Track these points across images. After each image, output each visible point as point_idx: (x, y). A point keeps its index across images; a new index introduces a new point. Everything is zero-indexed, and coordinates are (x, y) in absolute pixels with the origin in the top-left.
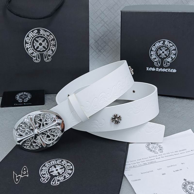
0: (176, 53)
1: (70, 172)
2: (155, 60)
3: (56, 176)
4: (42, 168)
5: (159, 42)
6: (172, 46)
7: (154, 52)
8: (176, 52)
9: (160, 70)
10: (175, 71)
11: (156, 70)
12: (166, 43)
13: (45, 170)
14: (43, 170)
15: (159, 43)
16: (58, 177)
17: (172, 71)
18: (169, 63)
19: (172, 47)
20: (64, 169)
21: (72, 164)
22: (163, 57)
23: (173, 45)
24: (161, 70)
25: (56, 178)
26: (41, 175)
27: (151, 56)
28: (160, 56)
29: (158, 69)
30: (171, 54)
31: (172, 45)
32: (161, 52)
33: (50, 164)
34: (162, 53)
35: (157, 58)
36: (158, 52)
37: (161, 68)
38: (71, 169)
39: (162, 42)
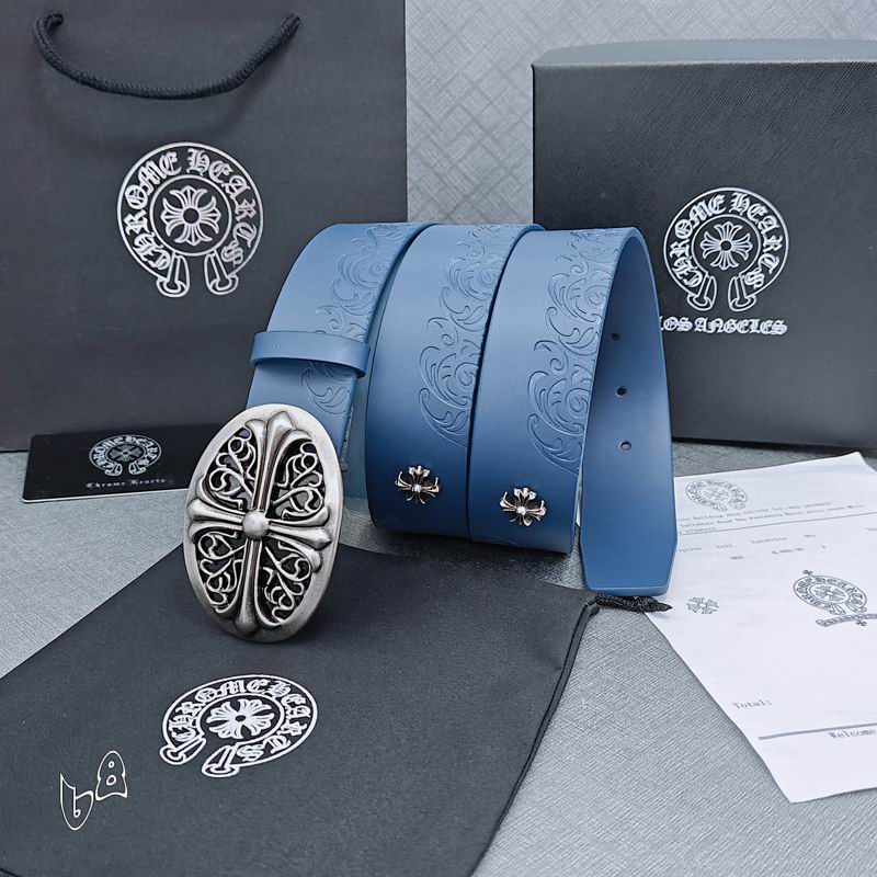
0: (782, 250)
1: (296, 729)
2: (692, 283)
3: (231, 741)
4: (179, 705)
5: (707, 200)
6: (765, 215)
7: (684, 245)
8: (783, 242)
9: (713, 325)
10: (779, 328)
11: (697, 329)
12: (737, 204)
13: (190, 714)
14: (180, 713)
15: (707, 204)
16: (238, 744)
17: (770, 329)
18: (753, 296)
19: (767, 220)
20: (272, 716)
21: (312, 699)
22: (724, 268)
23: (771, 213)
24: (717, 325)
25: (228, 748)
26: (169, 733)
27: (672, 266)
28: (712, 264)
29: (705, 320)
30: (762, 253)
31: (765, 211)
32: (717, 245)
33: (215, 692)
34: (720, 249)
35: (698, 273)
36: (702, 245)
37: (719, 320)
38: (304, 721)
39: (721, 197)
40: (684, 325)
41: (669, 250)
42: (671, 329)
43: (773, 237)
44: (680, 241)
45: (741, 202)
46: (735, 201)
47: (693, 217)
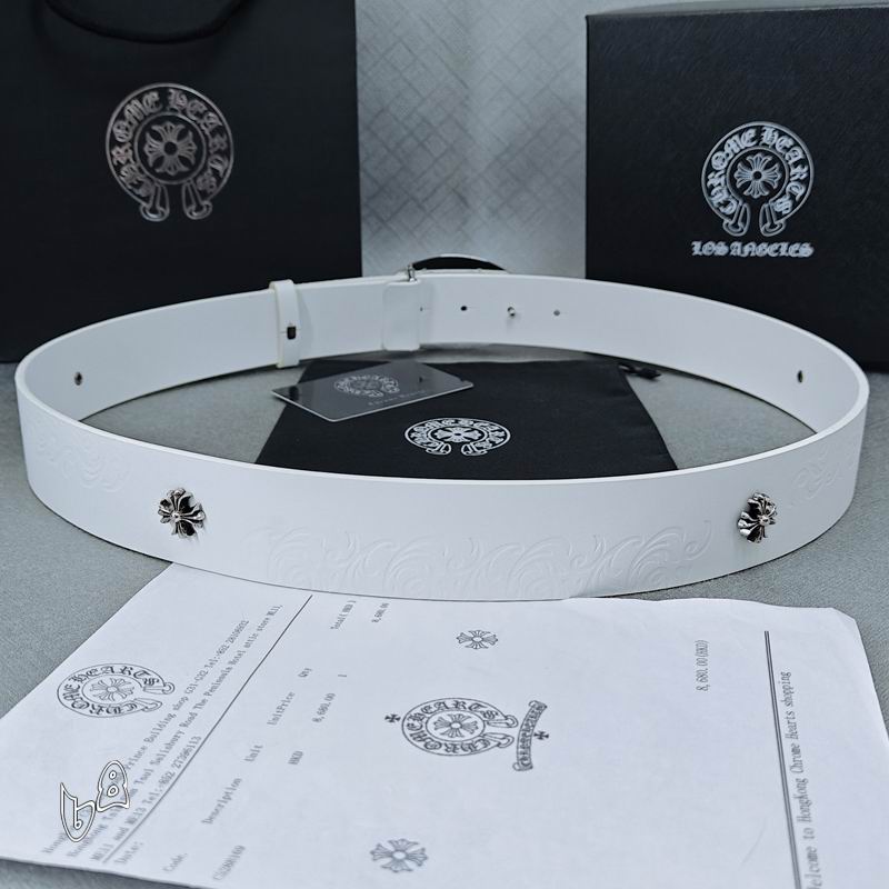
0: (808, 177)
5: (740, 133)
6: (792, 147)
7: (720, 176)
8: (808, 171)
9: (747, 249)
10: (806, 251)
11: (732, 253)
12: (767, 137)
15: (740, 137)
17: (797, 252)
18: (782, 221)
19: (793, 151)
22: (756, 196)
23: (796, 144)
24: (751, 249)
27: (710, 195)
28: (745, 193)
29: (739, 245)
30: (789, 182)
34: (751, 178)
35: (733, 201)
36: (736, 175)
37: (751, 244)
39: (752, 131)
40: (720, 249)
41: (707, 180)
42: (709, 254)
43: (799, 167)
44: (717, 171)
45: (770, 136)
46: (765, 134)
47: (727, 150)
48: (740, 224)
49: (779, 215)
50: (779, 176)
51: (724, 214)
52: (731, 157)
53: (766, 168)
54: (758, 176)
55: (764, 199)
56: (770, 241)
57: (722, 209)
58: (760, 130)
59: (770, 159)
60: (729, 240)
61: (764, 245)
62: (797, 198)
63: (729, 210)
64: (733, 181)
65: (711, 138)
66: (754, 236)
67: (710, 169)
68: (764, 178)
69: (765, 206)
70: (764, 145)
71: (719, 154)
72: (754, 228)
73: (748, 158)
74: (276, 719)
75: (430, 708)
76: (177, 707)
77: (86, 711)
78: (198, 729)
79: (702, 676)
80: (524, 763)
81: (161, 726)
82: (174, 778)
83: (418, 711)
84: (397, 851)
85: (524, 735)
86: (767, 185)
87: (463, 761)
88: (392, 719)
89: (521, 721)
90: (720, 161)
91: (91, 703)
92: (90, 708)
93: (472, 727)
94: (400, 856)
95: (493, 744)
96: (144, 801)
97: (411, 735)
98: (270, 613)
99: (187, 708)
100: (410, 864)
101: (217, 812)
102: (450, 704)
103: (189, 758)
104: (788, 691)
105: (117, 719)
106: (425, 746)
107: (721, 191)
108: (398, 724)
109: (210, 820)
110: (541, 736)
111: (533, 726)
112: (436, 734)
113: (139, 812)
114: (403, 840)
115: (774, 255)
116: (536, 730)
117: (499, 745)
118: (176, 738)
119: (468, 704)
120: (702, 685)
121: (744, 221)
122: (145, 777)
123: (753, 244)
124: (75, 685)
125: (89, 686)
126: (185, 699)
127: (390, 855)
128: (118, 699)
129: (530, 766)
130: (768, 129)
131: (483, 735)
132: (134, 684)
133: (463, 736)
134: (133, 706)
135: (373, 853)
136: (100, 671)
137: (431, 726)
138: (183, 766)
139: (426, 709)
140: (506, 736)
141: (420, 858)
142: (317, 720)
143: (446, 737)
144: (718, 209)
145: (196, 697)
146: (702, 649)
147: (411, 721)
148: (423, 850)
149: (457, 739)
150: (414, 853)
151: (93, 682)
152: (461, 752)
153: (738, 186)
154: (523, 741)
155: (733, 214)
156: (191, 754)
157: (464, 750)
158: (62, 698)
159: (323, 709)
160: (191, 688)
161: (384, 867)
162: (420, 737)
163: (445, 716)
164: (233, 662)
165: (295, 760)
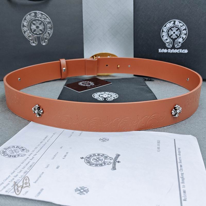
48: (170, 45)
49: (180, 43)
50: (179, 33)
51: (166, 42)
52: (168, 28)
53: (176, 31)
54: (174, 33)
55: (176, 39)
56: (178, 49)
57: (166, 41)
58: (175, 22)
59: (177, 29)
60: (167, 49)
61: (176, 50)
62: (184, 38)
63: (167, 41)
64: (168, 34)
65: (163, 24)
66: (173, 48)
67: (163, 31)
68: (176, 33)
69: (176, 40)
70: (176, 25)
71: (165, 27)
72: (173, 45)
73: (172, 29)
74: (53, 158)
75: (92, 155)
76: (29, 156)
77: (7, 156)
78: (34, 161)
79: (159, 148)
80: (114, 168)
81: (25, 160)
82: (27, 172)
83: (89, 156)
84: (81, 189)
85: (114, 162)
86: (176, 35)
87: (99, 168)
88: (82, 158)
89: (114, 159)
90: (165, 29)
91: (8, 155)
92: (8, 156)
93: (101, 160)
94: (82, 190)
95: (107, 164)
96: (20, 178)
97: (87, 162)
98: (54, 134)
99: (32, 156)
100: (84, 193)
101: (37, 180)
102: (96, 154)
103: (31, 167)
104: (179, 152)
105: (15, 158)
106: (90, 164)
107: (165, 37)
108: (83, 159)
109: (36, 182)
110: (118, 162)
111: (117, 160)
112: (93, 162)
113: (18, 180)
114: (83, 187)
115: (179, 52)
116: (117, 161)
117: (108, 164)
118: (29, 163)
119: (101, 155)
120: (158, 150)
121: (171, 44)
122: (20, 172)
123: (173, 50)
124: (5, 150)
125: (8, 151)
126: (31, 154)
127: (80, 190)
128: (15, 154)
129: (115, 169)
130: (177, 21)
131: (104, 162)
132: (19, 150)
133: (99, 162)
134: (19, 155)
135: (75, 190)
136: (11, 147)
137: (91, 160)
138: (30, 169)
139: (91, 156)
140: (110, 162)
141: (87, 191)
142: (64, 158)
143: (95, 162)
144: (165, 41)
145: (34, 153)
146: (159, 142)
147: (87, 159)
148: (88, 189)
149: (98, 163)
150: (86, 190)
151: (9, 150)
152: (99, 166)
153: (170, 35)
154: (114, 163)
155: (168, 42)
156: (32, 167)
157: (99, 165)
158: (1, 153)
159: (65, 156)
160: (33, 151)
161: (78, 193)
162: (89, 162)
163: (95, 157)
164: (44, 145)
165: (57, 168)
